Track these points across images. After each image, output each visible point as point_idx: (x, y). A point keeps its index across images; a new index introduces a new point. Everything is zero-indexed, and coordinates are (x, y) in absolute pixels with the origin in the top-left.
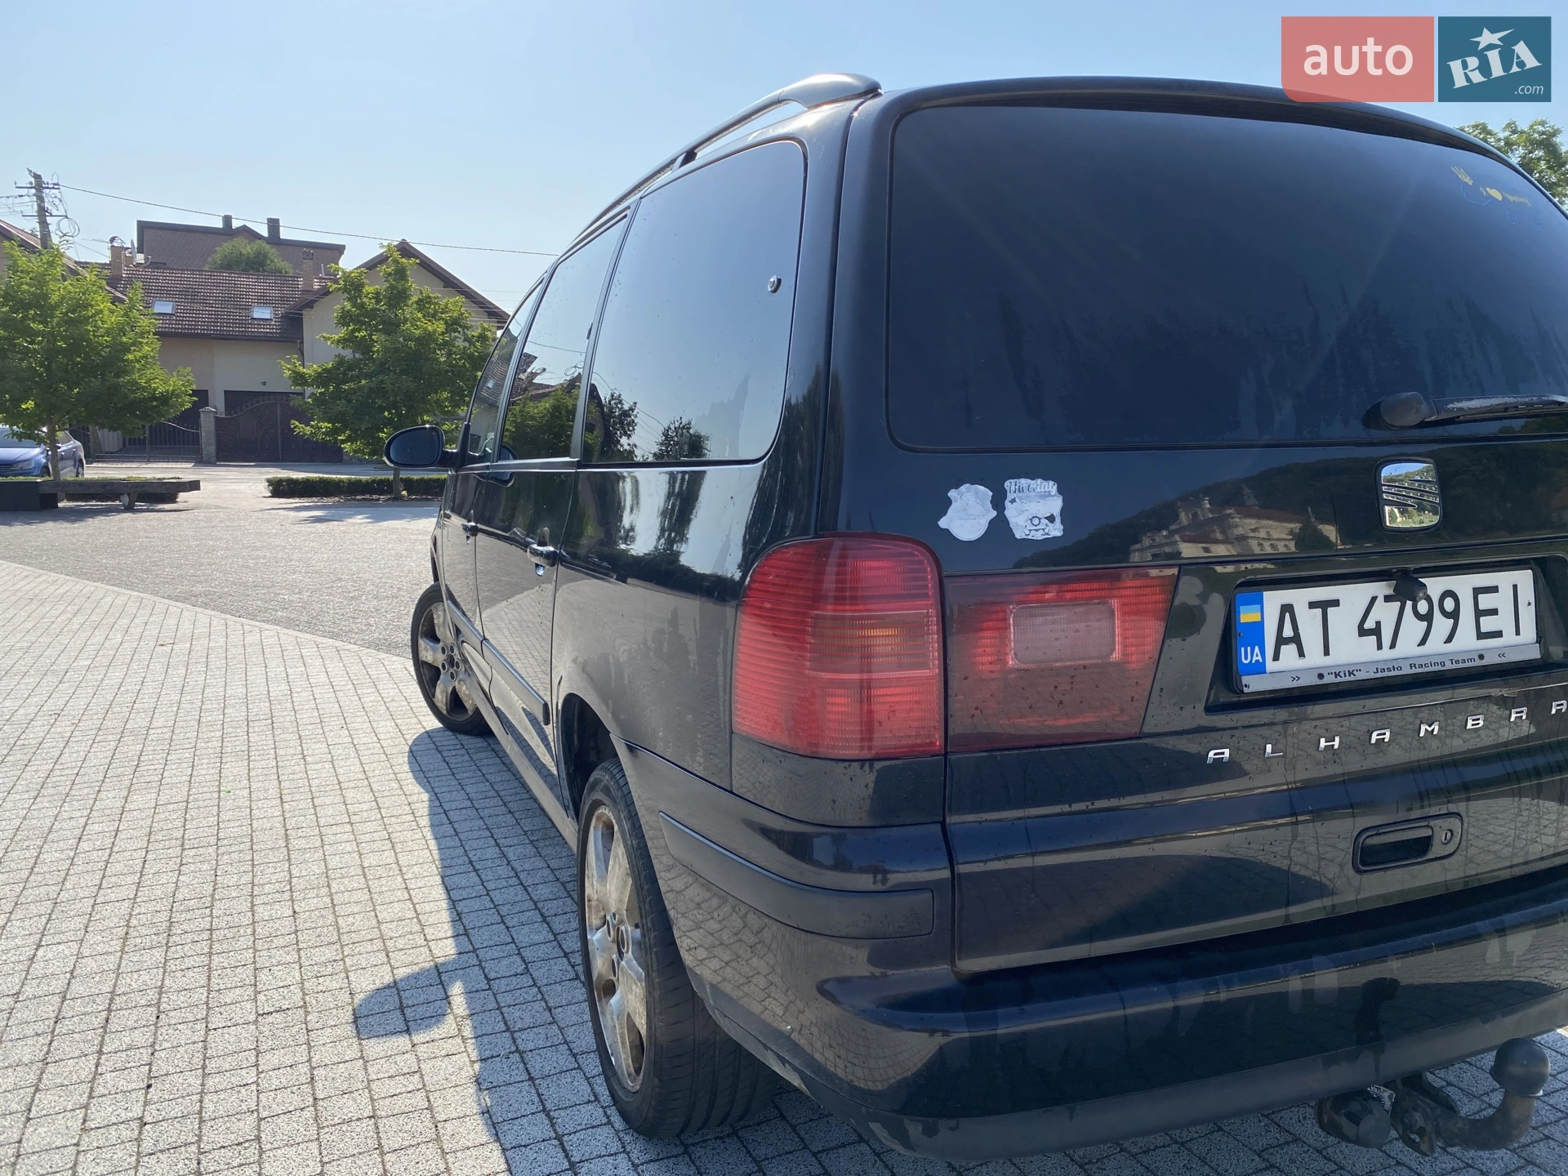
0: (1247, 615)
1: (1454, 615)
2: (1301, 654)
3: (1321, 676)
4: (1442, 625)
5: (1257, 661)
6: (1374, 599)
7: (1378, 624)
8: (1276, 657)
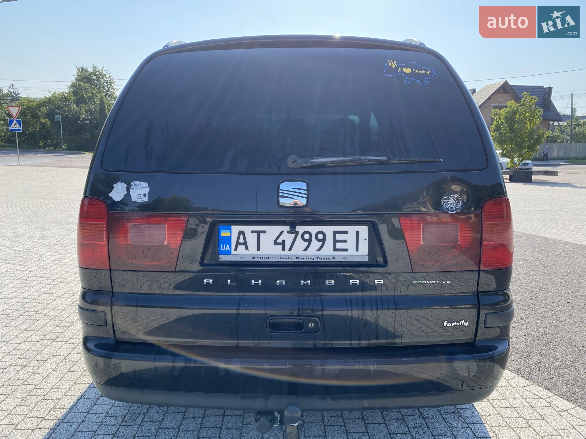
0: (224, 233)
1: (323, 241)
2: (247, 249)
3: (254, 258)
4: (315, 244)
5: (228, 250)
6: (282, 232)
7: (284, 241)
8: (236, 249)
